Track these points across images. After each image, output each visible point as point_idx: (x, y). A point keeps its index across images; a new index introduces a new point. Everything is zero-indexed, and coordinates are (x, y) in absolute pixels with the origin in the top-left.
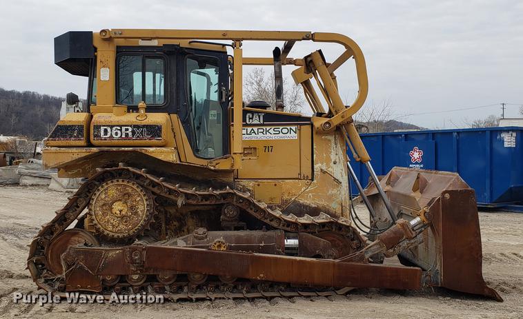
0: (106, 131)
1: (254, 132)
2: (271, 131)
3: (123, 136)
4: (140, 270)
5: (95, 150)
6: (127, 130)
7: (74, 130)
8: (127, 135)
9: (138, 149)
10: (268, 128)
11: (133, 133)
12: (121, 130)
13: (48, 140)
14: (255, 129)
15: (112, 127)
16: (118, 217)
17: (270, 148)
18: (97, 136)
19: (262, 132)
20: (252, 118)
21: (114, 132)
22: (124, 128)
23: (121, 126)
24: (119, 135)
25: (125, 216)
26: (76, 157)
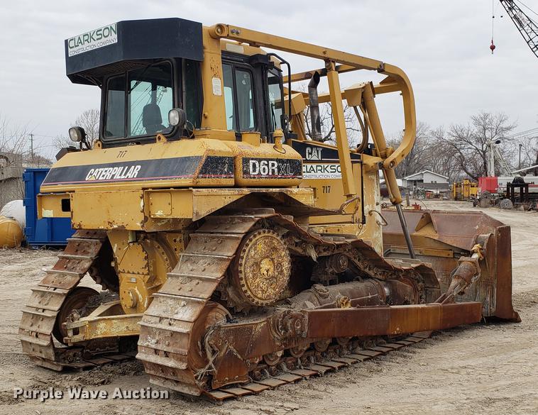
0: (254, 165)
1: (313, 170)
2: (328, 169)
3: (270, 174)
4: (284, 344)
5: (246, 191)
6: (273, 165)
7: (224, 163)
8: (273, 171)
9: (284, 190)
10: (326, 166)
11: (279, 168)
12: (268, 165)
13: (198, 177)
14: (314, 166)
15: (260, 160)
16: (266, 279)
17: (328, 188)
18: (246, 172)
19: (321, 170)
20: (311, 154)
21: (262, 167)
22: (270, 162)
23: (268, 160)
24: (267, 172)
25: (273, 277)
26: (228, 201)
